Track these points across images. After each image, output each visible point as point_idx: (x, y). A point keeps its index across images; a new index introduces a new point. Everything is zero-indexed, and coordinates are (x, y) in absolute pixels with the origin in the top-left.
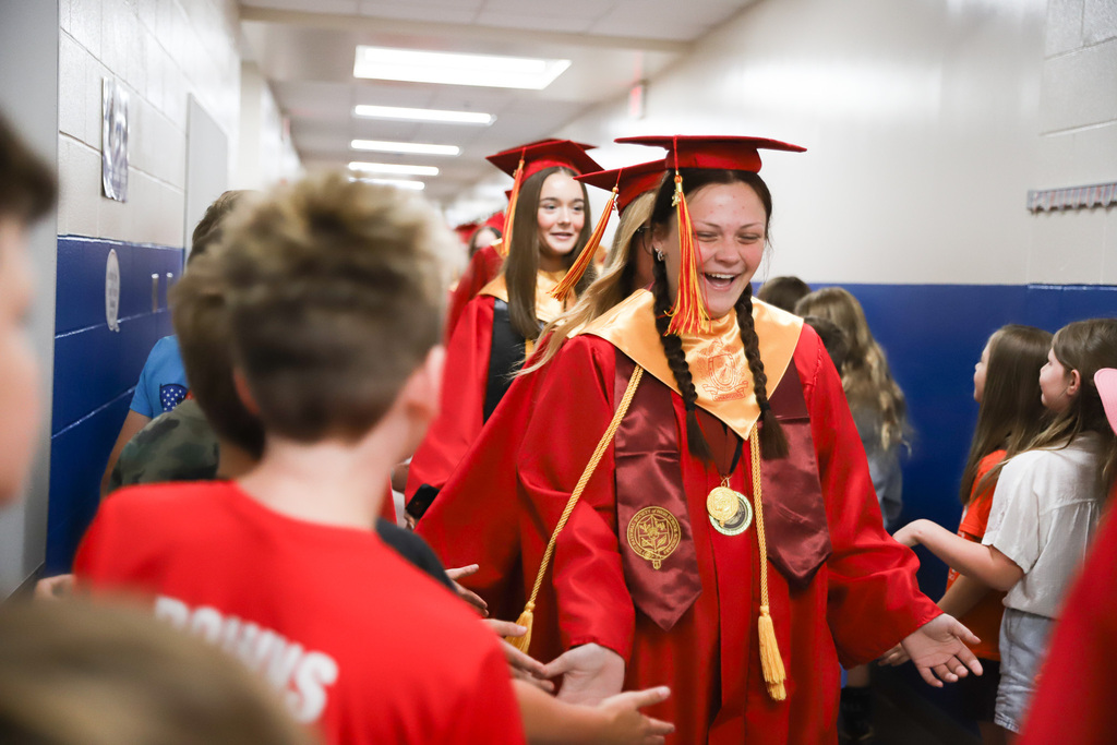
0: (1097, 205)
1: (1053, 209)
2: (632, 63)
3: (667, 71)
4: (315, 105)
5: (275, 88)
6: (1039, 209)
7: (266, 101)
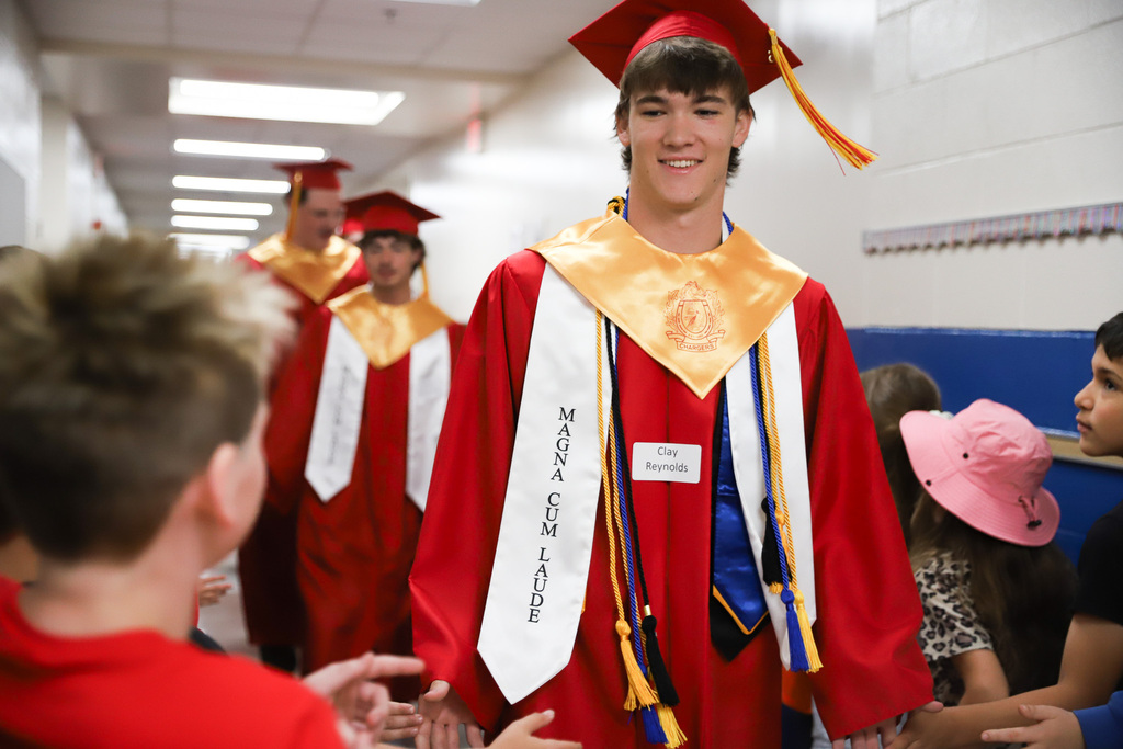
0: (929, 247)
1: (887, 250)
2: (469, 96)
3: (506, 105)
4: (130, 142)
5: (85, 124)
6: (873, 251)
7: (73, 138)
